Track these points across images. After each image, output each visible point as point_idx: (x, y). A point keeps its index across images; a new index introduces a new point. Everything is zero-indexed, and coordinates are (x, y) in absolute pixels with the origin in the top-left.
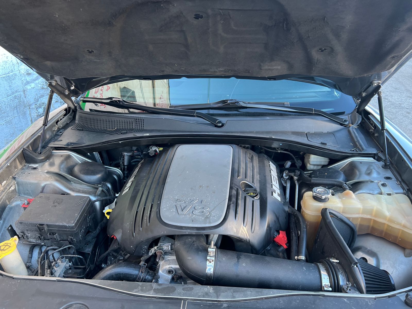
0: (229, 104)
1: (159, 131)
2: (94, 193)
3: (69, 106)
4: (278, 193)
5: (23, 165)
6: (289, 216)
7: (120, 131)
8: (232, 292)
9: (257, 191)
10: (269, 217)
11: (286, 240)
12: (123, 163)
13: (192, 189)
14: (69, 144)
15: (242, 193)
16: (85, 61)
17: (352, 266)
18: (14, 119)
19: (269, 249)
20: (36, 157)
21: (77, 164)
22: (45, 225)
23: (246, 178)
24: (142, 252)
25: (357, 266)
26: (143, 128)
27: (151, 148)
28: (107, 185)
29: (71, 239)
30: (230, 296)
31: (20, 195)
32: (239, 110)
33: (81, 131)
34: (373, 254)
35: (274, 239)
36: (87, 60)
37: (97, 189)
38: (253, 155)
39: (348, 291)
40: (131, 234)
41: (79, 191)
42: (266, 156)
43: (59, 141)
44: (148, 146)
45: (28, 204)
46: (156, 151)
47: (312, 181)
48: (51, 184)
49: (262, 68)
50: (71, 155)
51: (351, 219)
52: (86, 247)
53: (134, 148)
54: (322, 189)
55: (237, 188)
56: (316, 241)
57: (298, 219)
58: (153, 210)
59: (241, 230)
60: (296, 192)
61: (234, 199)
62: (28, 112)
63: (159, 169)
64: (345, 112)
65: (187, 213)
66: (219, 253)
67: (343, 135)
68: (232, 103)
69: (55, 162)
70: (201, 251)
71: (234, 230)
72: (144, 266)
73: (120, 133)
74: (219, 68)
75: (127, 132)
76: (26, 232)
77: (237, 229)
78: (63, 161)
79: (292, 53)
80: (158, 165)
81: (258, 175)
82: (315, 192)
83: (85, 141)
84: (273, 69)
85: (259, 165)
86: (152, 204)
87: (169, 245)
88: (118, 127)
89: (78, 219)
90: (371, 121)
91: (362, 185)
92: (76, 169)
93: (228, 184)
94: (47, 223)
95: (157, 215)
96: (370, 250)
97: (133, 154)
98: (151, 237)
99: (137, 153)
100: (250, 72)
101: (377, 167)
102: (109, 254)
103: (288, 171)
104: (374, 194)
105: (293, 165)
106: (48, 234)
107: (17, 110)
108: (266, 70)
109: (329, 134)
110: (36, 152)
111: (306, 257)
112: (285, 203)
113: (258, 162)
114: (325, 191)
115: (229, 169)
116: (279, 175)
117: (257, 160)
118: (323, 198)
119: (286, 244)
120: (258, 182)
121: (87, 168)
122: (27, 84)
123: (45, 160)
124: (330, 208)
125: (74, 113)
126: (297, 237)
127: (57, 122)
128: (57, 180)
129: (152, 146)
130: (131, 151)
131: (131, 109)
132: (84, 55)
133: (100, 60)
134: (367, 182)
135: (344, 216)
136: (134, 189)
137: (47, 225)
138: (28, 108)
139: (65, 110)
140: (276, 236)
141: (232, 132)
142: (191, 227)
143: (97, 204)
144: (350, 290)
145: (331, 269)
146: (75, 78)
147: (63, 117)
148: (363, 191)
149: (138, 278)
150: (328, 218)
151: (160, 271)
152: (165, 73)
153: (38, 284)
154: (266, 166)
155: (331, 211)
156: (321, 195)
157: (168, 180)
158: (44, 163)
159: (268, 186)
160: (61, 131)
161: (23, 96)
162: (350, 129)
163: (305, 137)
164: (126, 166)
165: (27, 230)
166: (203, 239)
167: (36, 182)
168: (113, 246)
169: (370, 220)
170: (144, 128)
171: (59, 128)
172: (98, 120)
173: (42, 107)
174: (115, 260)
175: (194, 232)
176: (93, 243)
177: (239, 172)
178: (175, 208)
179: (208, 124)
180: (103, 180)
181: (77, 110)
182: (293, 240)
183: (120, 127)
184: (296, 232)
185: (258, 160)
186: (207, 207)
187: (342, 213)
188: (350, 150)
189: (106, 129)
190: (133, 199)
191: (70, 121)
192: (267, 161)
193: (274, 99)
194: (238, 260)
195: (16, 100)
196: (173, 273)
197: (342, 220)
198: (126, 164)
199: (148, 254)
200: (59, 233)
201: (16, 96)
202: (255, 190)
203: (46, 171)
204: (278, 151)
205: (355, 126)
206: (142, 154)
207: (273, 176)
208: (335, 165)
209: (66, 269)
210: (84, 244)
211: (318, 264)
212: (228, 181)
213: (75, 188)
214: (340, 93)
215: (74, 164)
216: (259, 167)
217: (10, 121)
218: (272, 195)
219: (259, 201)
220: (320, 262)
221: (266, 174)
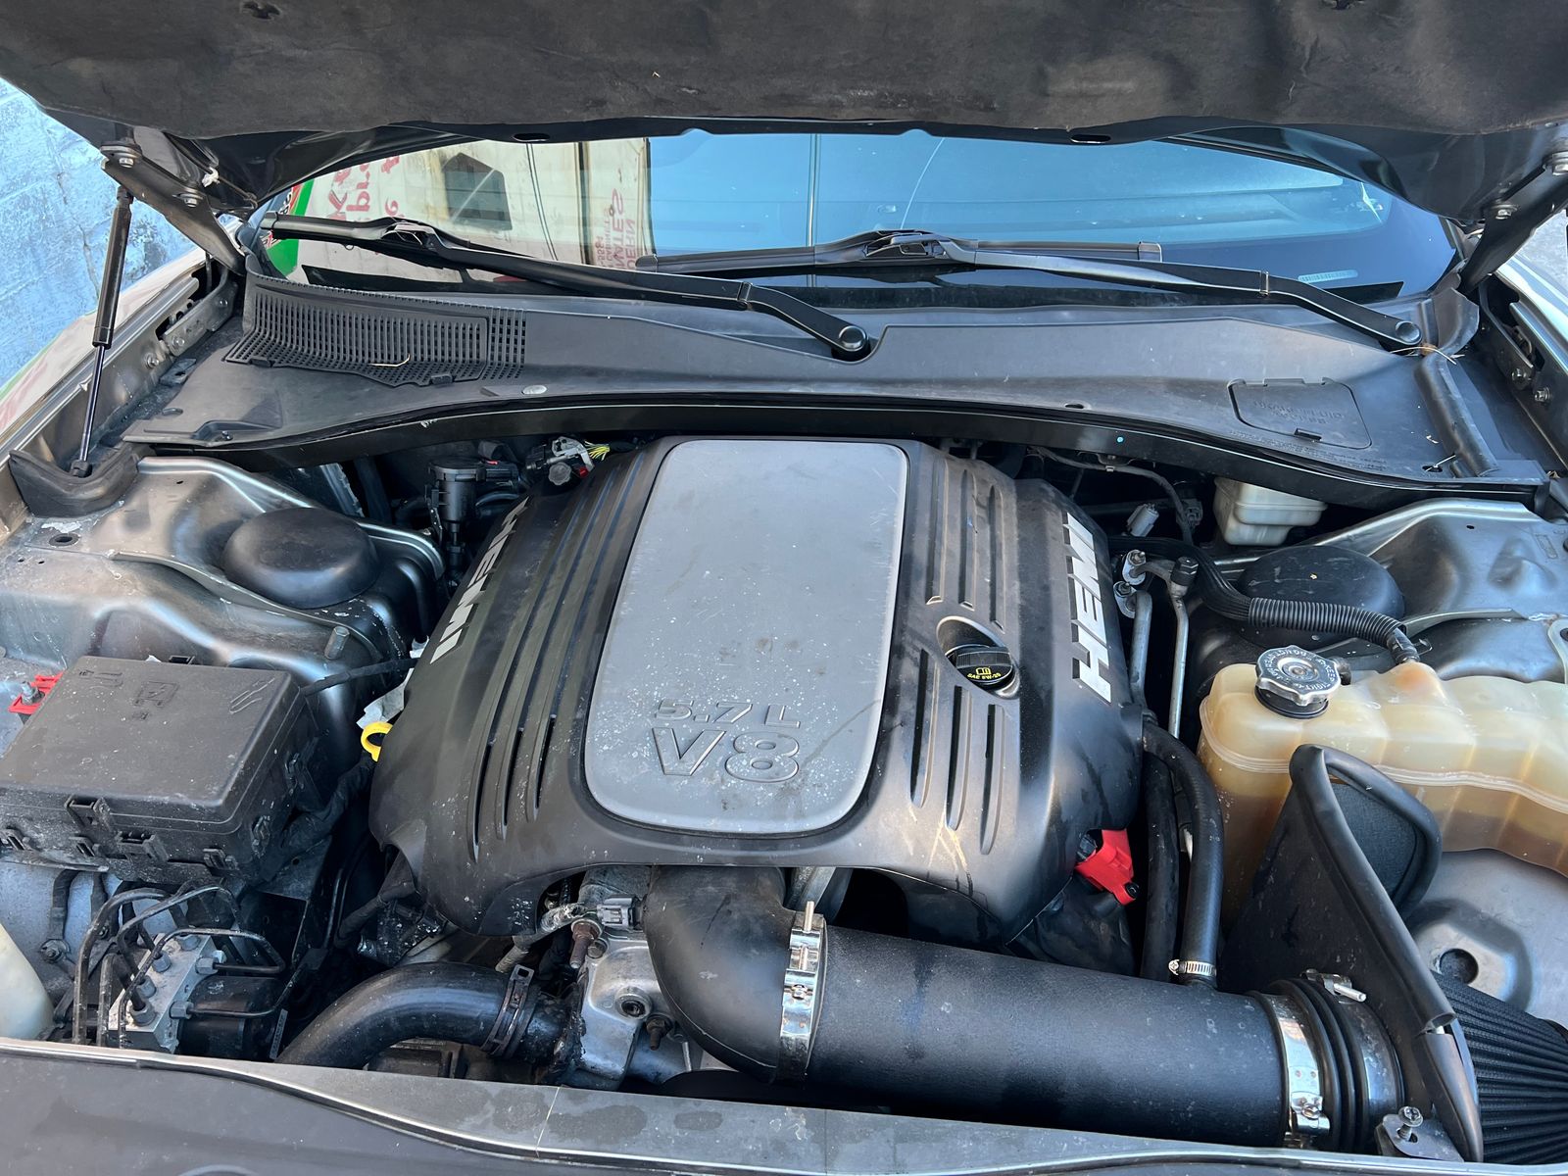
0: (895, 251)
1: (591, 373)
2: (316, 650)
3: (211, 257)
4: (1101, 665)
5: (17, 524)
6: (1145, 762)
7: (426, 372)
8: (892, 1140)
9: (1009, 662)
10: (1060, 778)
11: (1127, 868)
12: (442, 510)
13: (727, 654)
14: (212, 428)
15: (943, 674)
16: (245, 56)
17: (1426, 1029)
18: (24, 292)
19: (1055, 909)
20: (69, 489)
21: (246, 516)
22: (101, 802)
23: (962, 599)
24: (513, 922)
25: (1448, 1030)
26: (523, 360)
27: (559, 449)
28: (370, 611)
29: (217, 857)
30: (881, 1159)
31: (12, 654)
32: (939, 277)
33: (267, 367)
34: (1503, 937)
35: (1077, 864)
36: (253, 52)
37: (331, 628)
38: (997, 489)
39: (1404, 1145)
40: (465, 847)
41: (251, 641)
42: (1050, 490)
43: (170, 413)
44: (545, 440)
45: (38, 696)
46: (578, 459)
47: (1253, 612)
48: (133, 611)
49: (1051, 89)
50: (219, 479)
51: (1422, 790)
52: (290, 872)
53: (487, 448)
54: (1299, 656)
55: (923, 650)
56: (1258, 882)
57: (1184, 780)
58: (553, 748)
59: (936, 842)
60: (1178, 652)
61: (907, 705)
62: (83, 262)
63: (585, 551)
64: (1402, 283)
65: (701, 766)
66: (838, 951)
67: (1393, 394)
68: (907, 247)
69: (151, 512)
70: (758, 943)
71: (907, 847)
72: (521, 978)
73: (427, 383)
74: (852, 88)
75: (454, 377)
76: (24, 825)
77: (918, 841)
78: (185, 504)
79: (1196, 15)
80: (584, 532)
81: (1014, 585)
82: (1268, 675)
83: (278, 416)
84: (1103, 95)
85: (1019, 536)
86: (552, 719)
87: (624, 905)
88: (415, 352)
89: (239, 774)
90: (1518, 327)
91: (1475, 631)
92: (242, 544)
93: (881, 634)
94: (109, 795)
95: (571, 774)
96: (1490, 919)
97: (483, 473)
98: (544, 870)
99: (499, 466)
100: (995, 106)
101: (1542, 545)
102: (378, 913)
103: (1143, 553)
104: (1528, 675)
105: (1166, 524)
106: (118, 838)
107: (35, 257)
108: (1068, 96)
109: (1329, 387)
110: (67, 469)
111: (1218, 962)
112: (1129, 707)
113: (1015, 520)
114: (1313, 669)
115: (890, 560)
116: (1106, 576)
117: (1015, 510)
118: (1305, 701)
119: (1127, 886)
120: (1016, 614)
121: (285, 541)
122: (70, 145)
123: (108, 502)
124: (1333, 744)
125: (236, 285)
126: (1177, 853)
127: (161, 329)
128: (157, 595)
129: (562, 438)
130: (475, 459)
131: (472, 269)
132: (237, 26)
133: (310, 53)
134: (1497, 618)
135: (1391, 780)
136: (482, 642)
137: (109, 802)
138: (82, 245)
139: (194, 275)
140: (1088, 855)
141: (906, 382)
142: (716, 833)
143: (333, 695)
144: (1413, 1139)
145: (1329, 1035)
146: (209, 133)
147: (190, 306)
148: (1479, 661)
149: (493, 1033)
150: (1322, 796)
151: (589, 1002)
152: (611, 112)
153: (60, 1078)
154: (1054, 538)
155: (1338, 761)
156: (1296, 688)
157: (623, 609)
158: (106, 512)
159: (1059, 632)
160: (181, 365)
161: (55, 196)
162: (1428, 365)
163: (1225, 406)
164: (454, 525)
165: (31, 819)
166: (769, 883)
167: (66, 599)
168: (395, 885)
169: (1504, 796)
170: (526, 362)
171: (171, 354)
172: (332, 321)
173: (139, 241)
174: (407, 933)
175: (729, 855)
176: (320, 859)
177: (931, 573)
178: (650, 744)
179: (800, 344)
180: (353, 591)
181: (245, 272)
182: (1156, 869)
183: (426, 352)
184: (1174, 834)
185: (1019, 509)
186: (788, 741)
187: (1382, 764)
188: (1425, 468)
189: (367, 359)
190: (478, 681)
191: (222, 320)
192: (1057, 514)
193: (1094, 227)
194: (921, 984)
195: (27, 215)
196: (642, 1012)
197: (1380, 799)
198: (453, 514)
199: (539, 927)
200: (163, 832)
201: (25, 197)
202: (1004, 657)
203: (111, 552)
204: (1105, 466)
205: (1449, 353)
206: (520, 472)
207: (1081, 583)
208: (1350, 533)
209: (200, 979)
210: (280, 866)
211: (1273, 1003)
212: (883, 620)
213: (236, 624)
214: (1387, 197)
215: (233, 517)
216: (1022, 541)
217: (10, 302)
218: (1076, 675)
219: (1017, 702)
220: (1277, 992)
221: (1052, 578)
